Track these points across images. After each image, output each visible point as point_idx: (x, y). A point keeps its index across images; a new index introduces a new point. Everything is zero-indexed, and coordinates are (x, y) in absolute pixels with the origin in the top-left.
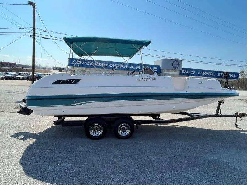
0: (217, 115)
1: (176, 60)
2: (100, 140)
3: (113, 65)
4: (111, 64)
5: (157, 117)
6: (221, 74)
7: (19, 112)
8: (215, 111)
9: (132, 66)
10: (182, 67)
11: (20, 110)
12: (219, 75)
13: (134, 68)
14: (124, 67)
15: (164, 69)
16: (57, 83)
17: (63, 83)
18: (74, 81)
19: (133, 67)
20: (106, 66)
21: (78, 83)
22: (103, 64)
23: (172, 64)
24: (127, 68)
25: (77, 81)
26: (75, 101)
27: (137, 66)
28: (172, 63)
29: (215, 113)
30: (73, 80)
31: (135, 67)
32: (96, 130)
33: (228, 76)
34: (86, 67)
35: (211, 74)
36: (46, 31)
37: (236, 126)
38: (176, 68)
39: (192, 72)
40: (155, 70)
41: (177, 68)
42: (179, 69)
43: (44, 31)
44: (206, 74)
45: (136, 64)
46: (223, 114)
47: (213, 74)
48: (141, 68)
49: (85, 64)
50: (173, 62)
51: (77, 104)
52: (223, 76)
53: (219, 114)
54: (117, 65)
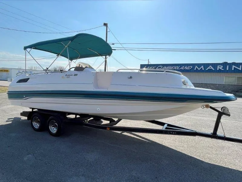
4: (183, 67)
9: (210, 66)
14: (200, 68)
19: (212, 68)
20: (177, 69)
22: (174, 68)
24: (203, 69)
26: (24, 96)
27: (218, 66)
31: (215, 68)
36: (114, 44)
43: (113, 44)
45: (217, 64)
48: (224, 68)
51: (25, 98)
54: (190, 67)
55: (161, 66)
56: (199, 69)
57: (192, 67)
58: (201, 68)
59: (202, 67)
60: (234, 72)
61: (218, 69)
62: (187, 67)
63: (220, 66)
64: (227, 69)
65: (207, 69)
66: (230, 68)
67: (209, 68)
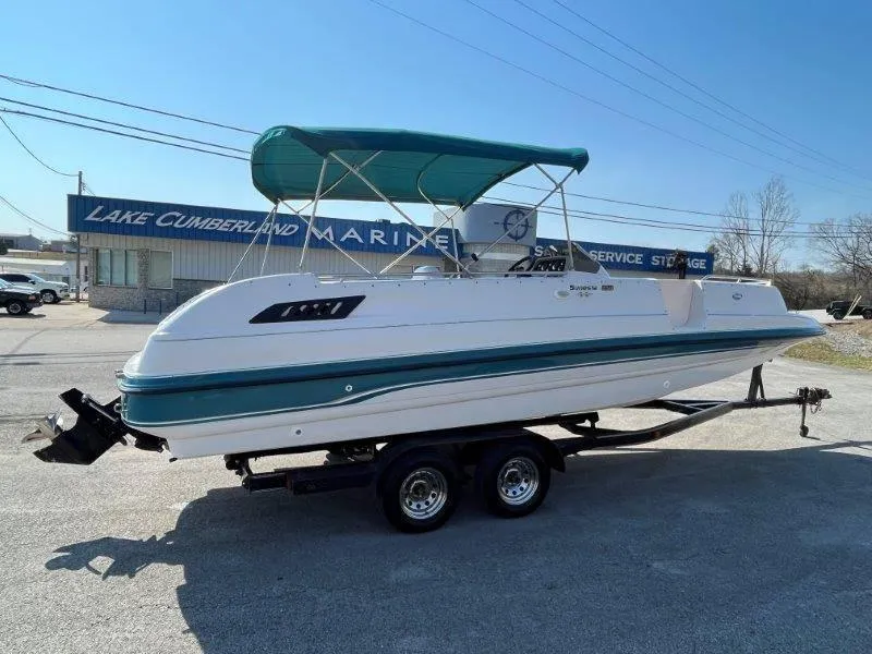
0: (751, 403)
1: (518, 211)
2: (438, 533)
3: (277, 227)
5: (587, 424)
6: (660, 260)
7: (43, 455)
8: (747, 386)
9: (352, 230)
10: (537, 236)
11: (46, 443)
12: (655, 261)
13: (360, 240)
15: (473, 243)
16: (272, 315)
17: (296, 314)
18: (339, 305)
19: (356, 236)
20: (245, 230)
21: (354, 312)
22: (234, 224)
23: (505, 224)
25: (349, 305)
26: (349, 388)
27: (373, 231)
28: (501, 219)
29: (746, 396)
30: (334, 301)
31: (365, 236)
32: (420, 493)
33: (685, 264)
34: (153, 235)
35: (632, 258)
37: (804, 431)
38: (517, 238)
40: (440, 244)
41: (519, 238)
42: (526, 240)
44: (614, 259)
45: (368, 224)
46: (767, 397)
47: (638, 259)
48: (388, 238)
49: (152, 220)
50: (507, 217)
51: (355, 397)
52: (669, 265)
53: (759, 396)
54: (292, 229)
55: (178, 214)
56: (320, 238)
57: (296, 228)
58: (325, 232)
59: (329, 230)
61: (372, 242)
62: (280, 228)
63: (378, 231)
64: (396, 243)
65: (343, 239)
66: (402, 239)
67: (347, 235)
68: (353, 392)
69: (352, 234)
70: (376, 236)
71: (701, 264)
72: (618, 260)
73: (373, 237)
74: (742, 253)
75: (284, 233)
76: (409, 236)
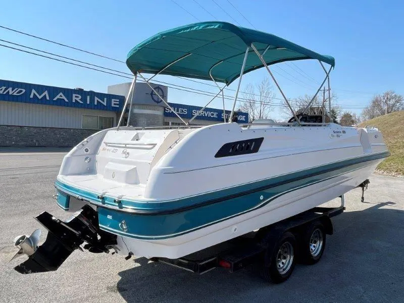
1: (158, 87)
3: (10, 89)
4: (4, 88)
7: (21, 268)
9: (61, 94)
10: (168, 102)
12: (223, 116)
13: (66, 100)
14: (42, 96)
19: (64, 97)
21: (261, 149)
23: (152, 94)
24: (48, 98)
26: (262, 197)
27: (74, 95)
31: (70, 98)
35: (212, 114)
38: (157, 102)
39: (183, 112)
40: (115, 104)
41: (160, 101)
42: (162, 104)
44: (204, 114)
47: (215, 116)
48: (84, 99)
51: (263, 203)
54: (21, 91)
56: (40, 97)
57: (24, 91)
58: (43, 94)
59: (46, 93)
60: (98, 109)
61: (74, 102)
62: (13, 90)
63: (77, 95)
64: (88, 103)
65: (55, 99)
66: (92, 100)
67: (58, 97)
68: (264, 200)
69: (61, 96)
70: (76, 98)
71: (243, 118)
72: (206, 115)
73: (74, 99)
74: (252, 113)
75: (15, 94)
76: (96, 99)
